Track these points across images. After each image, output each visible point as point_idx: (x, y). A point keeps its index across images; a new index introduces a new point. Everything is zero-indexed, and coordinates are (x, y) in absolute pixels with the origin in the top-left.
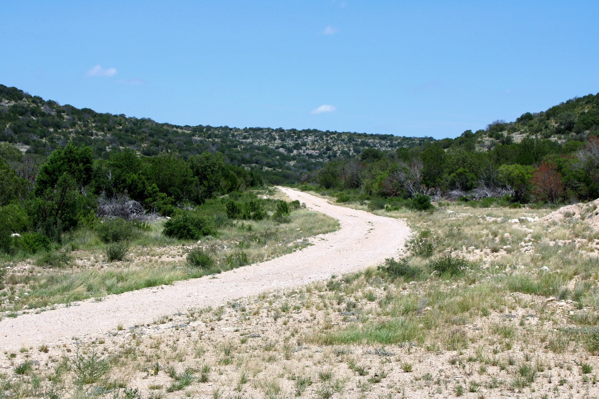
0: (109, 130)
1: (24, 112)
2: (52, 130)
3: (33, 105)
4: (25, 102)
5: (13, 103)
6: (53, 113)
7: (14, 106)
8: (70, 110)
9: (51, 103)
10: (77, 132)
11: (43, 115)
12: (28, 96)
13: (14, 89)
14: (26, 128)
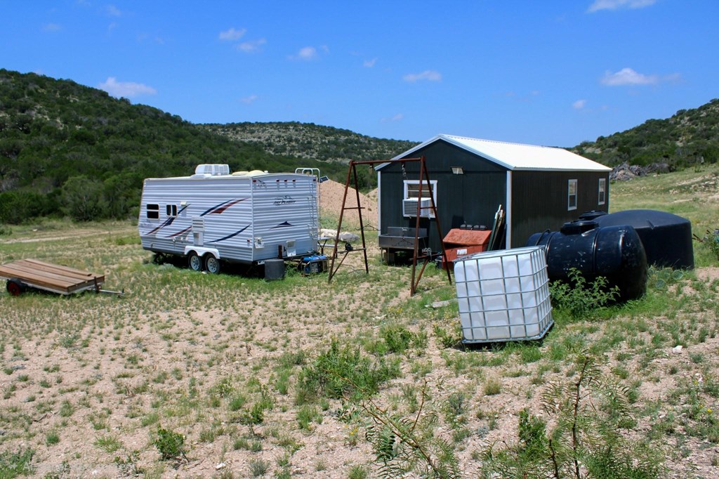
0: (395, 149)
1: (351, 142)
2: (364, 151)
3: (356, 138)
4: (353, 137)
5: (346, 137)
6: (366, 142)
7: (347, 139)
8: (376, 140)
9: (366, 137)
10: (377, 152)
11: (361, 143)
12: (354, 134)
13: (348, 131)
14: (351, 150)
